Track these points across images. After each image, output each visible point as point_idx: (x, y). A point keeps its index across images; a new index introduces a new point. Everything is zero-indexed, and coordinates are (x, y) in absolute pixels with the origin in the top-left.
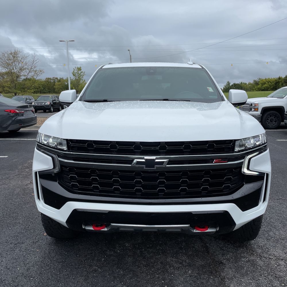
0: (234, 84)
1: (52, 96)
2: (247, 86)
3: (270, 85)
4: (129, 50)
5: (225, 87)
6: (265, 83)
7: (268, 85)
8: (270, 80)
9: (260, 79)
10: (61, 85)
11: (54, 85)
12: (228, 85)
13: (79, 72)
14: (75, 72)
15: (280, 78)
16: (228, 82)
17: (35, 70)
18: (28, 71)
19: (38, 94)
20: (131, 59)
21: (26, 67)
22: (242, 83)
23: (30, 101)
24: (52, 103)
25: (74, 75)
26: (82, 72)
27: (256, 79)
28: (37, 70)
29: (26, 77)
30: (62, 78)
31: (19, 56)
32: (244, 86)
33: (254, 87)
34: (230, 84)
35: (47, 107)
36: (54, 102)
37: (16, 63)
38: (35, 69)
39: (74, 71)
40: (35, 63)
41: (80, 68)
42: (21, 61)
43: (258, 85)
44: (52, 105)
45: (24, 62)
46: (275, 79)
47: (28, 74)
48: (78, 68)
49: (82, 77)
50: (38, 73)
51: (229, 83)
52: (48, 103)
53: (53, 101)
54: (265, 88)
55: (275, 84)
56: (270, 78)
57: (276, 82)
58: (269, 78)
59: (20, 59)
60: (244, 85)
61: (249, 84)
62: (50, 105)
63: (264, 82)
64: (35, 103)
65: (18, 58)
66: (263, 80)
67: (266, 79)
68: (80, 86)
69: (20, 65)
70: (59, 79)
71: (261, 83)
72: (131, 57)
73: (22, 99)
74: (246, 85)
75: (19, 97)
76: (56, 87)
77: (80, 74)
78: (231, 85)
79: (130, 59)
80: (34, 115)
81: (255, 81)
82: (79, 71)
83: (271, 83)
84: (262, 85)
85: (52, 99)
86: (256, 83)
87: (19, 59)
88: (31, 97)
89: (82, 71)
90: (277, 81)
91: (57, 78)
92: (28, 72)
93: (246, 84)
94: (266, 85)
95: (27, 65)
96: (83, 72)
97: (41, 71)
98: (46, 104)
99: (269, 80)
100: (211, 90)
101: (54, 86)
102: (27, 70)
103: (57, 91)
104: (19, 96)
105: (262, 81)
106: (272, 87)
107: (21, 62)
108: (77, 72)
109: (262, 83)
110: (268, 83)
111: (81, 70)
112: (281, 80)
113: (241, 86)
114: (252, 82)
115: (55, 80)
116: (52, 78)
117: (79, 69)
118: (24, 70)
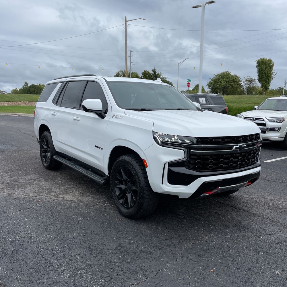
0: (32, 85)
5: (23, 87)
12: (26, 85)
22: (40, 84)
34: (28, 85)
51: (26, 84)
60: (42, 86)
78: (29, 86)
113: (40, 88)
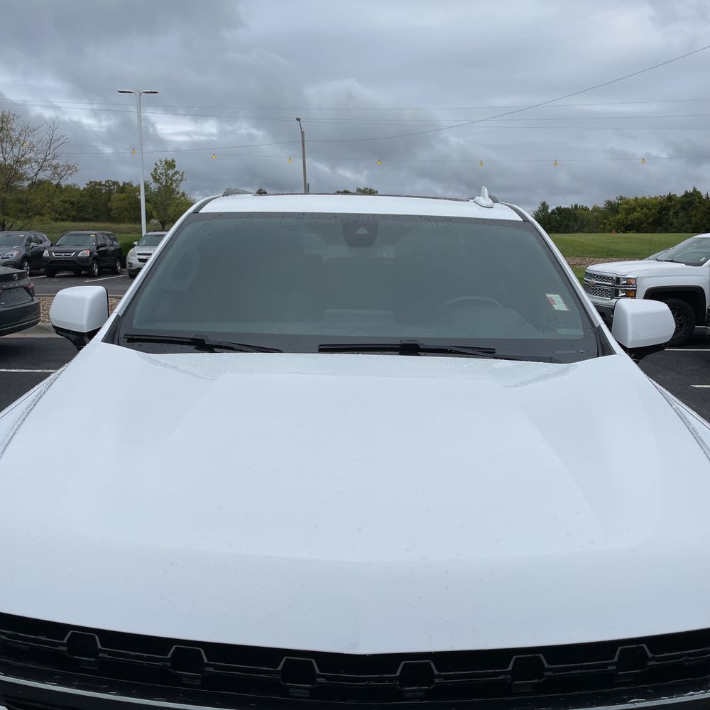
0: (558, 209)
1: (96, 234)
2: (588, 214)
3: (646, 215)
4: (298, 119)
5: (536, 214)
6: (634, 210)
7: (642, 214)
8: (647, 201)
9: (621, 198)
10: (127, 202)
11: (109, 200)
12: (543, 210)
13: (170, 172)
14: (159, 171)
15: (670, 198)
16: (544, 204)
17: (54, 164)
18: (36, 167)
19: (66, 224)
20: (303, 141)
21: (32, 155)
22: (576, 206)
23: (40, 246)
24: (96, 254)
25: (156, 180)
26: (176, 173)
27: (613, 198)
28: (61, 164)
29: (30, 182)
30: (128, 184)
31: (14, 126)
32: (582, 215)
33: (607, 218)
34: (547, 209)
35: (82, 262)
36: (101, 249)
37: (4, 145)
38: (54, 162)
39: (156, 169)
40: (55, 145)
41: (173, 161)
42: (18, 140)
43: (618, 212)
44: (95, 258)
45: (27, 143)
46: (658, 200)
47: (36, 175)
48: (166, 162)
49: (177, 186)
50: (63, 173)
51: (544, 207)
52: (85, 253)
53: (98, 247)
54: (633, 222)
55: (658, 212)
56: (647, 198)
57: (662, 207)
58: (644, 198)
59: (17, 133)
60: (582, 211)
61: (596, 209)
62: (91, 259)
63: (632, 207)
64: (50, 253)
65: (12, 134)
66: (628, 201)
67: (636, 198)
68: (171, 210)
69: (16, 150)
70: (121, 185)
71: (625, 209)
72: (303, 136)
73: (19, 241)
74: (586, 213)
75: (10, 236)
76: (114, 204)
77: (171, 179)
78: (550, 211)
79: (301, 142)
80: (33, 300)
81: (609, 203)
82: (168, 170)
83: (648, 209)
84: (627, 214)
85: (96, 242)
86: (612, 208)
87: (14, 134)
88: (41, 236)
89: (176, 169)
90: (664, 206)
91: (115, 183)
92: (37, 170)
93: (586, 209)
94: (635, 215)
95: (33, 151)
96: (180, 173)
97: (69, 168)
98: (80, 255)
99: (645, 201)
100: (559, 304)
101: (109, 204)
102: (33, 164)
103: (116, 216)
104: (10, 233)
105: (627, 204)
106: (651, 219)
107: (17, 142)
108: (163, 171)
109: (627, 209)
110: (642, 209)
111: (175, 167)
112: (673, 204)
113: (576, 214)
114: (602, 205)
115: (112, 188)
116: (103, 183)
117: (170, 165)
118: (26, 163)
